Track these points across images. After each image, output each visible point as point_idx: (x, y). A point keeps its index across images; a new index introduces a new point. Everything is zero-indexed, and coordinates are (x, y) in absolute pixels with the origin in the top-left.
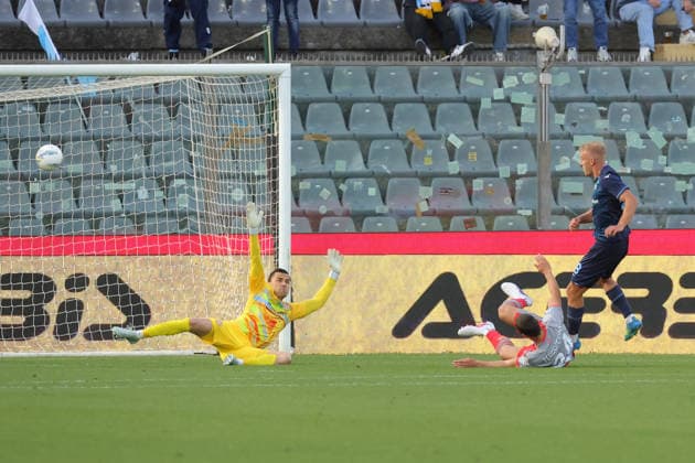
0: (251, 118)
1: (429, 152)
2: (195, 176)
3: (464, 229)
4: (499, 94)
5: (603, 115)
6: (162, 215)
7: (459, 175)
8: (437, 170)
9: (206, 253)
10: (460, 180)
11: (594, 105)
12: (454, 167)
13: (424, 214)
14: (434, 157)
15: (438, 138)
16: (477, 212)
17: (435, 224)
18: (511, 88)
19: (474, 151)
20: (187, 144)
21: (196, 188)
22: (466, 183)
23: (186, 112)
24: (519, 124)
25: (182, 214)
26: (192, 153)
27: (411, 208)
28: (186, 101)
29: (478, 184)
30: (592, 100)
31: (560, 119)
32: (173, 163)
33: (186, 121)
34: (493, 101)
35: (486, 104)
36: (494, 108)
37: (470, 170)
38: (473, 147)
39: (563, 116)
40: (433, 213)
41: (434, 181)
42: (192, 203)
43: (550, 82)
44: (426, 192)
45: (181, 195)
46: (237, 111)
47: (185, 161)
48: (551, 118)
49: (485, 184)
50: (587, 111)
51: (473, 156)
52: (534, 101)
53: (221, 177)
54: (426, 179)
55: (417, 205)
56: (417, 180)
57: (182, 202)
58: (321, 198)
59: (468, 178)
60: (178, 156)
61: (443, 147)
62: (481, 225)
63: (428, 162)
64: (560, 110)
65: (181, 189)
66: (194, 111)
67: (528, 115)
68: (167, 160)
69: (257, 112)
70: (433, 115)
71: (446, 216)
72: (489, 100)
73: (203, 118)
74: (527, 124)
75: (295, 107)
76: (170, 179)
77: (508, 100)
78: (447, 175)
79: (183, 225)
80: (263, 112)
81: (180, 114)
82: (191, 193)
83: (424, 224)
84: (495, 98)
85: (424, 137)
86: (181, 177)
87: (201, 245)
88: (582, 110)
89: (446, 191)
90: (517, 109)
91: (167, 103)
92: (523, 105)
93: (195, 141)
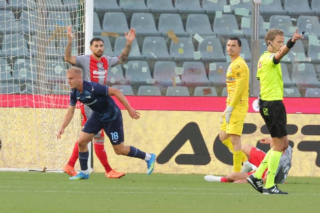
0: (68, 21)
1: (182, 45)
2: (31, 57)
3: (203, 95)
4: (227, 9)
5: (294, 24)
6: (10, 82)
7: (201, 60)
8: (187, 57)
9: (37, 107)
10: (201, 64)
11: (288, 17)
12: (198, 55)
13: (178, 85)
14: (185, 49)
15: (188, 36)
16: (212, 84)
17: (185, 92)
18: (235, 6)
19: (210, 45)
20: (26, 37)
21: (31, 65)
22: (205, 65)
23: (26, 16)
24: (240, 29)
25: (23, 82)
26: (30, 43)
27: (169, 80)
28: (26, 9)
29: (213, 67)
30: (288, 14)
31: (266, 25)
32: (17, 48)
33: (26, 22)
34: (223, 13)
35: (219, 15)
36: (224, 18)
37: (208, 57)
38: (210, 43)
39: (268, 24)
40: (184, 84)
41: (185, 64)
42: (29, 74)
43: (260, 2)
44: (179, 70)
45: (22, 69)
46: (59, 16)
47: (24, 47)
48: (260, 25)
49: (218, 67)
50: (284, 21)
51: (210, 49)
52: (250, 13)
53: (48, 58)
54: (179, 62)
55: (173, 79)
56: (174, 63)
57: (23, 74)
58: (112, 73)
59: (206, 62)
60: (20, 44)
61: (191, 42)
62: (214, 92)
63: (181, 51)
64: (267, 20)
65: (22, 66)
66: (31, 16)
67: (246, 23)
68: (14, 46)
69: (72, 17)
70: (184, 21)
71: (192, 86)
72: (221, 12)
73: (37, 20)
74: (245, 28)
75: (96, 14)
76: (15, 59)
77: (233, 13)
78: (193, 60)
79: (23, 88)
80: (75, 17)
81: (22, 17)
82: (28, 68)
83: (178, 91)
84: (225, 12)
85: (178, 36)
86: (21, 57)
87: (34, 101)
88: (280, 20)
89: (192, 70)
90: (239, 19)
91: (14, 10)
92: (242, 16)
93: (31, 35)
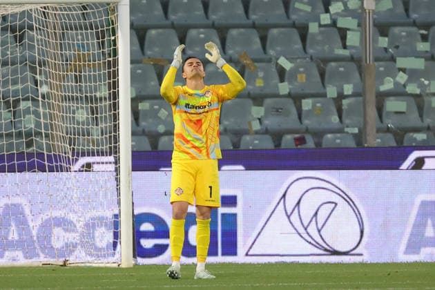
0: (93, 44)
1: (261, 74)
2: (40, 99)
3: (295, 147)
4: (325, 19)
5: (424, 38)
6: (9, 135)
7: (289, 95)
8: (267, 91)
9: (51, 170)
10: (290, 101)
11: (414, 29)
12: (284, 88)
13: (257, 133)
14: (265, 79)
15: (270, 61)
16: (307, 131)
17: (268, 144)
18: (337, 14)
19: (303, 72)
20: (33, 70)
21: (41, 110)
22: (295, 103)
23: (32, 39)
24: (345, 47)
25: (29, 134)
26: (38, 77)
27: (245, 126)
28: (31, 28)
29: (307, 104)
30: (414, 24)
31: (383, 42)
32: (20, 86)
33: (31, 47)
34: (320, 26)
35: (313, 28)
36: (321, 33)
37: (300, 91)
38: (302, 69)
39: (386, 39)
40: (266, 132)
41: (268, 101)
42: (38, 124)
43: (374, 8)
44: (258, 111)
45: (27, 116)
46: (80, 37)
47: (30, 84)
48: (375, 41)
49: (314, 105)
50: (409, 34)
51: (302, 78)
52: (359, 25)
53: (65, 99)
54: (258, 99)
55: (250, 123)
56: (250, 101)
57: (29, 123)
58: (160, 118)
59: (297, 98)
60: (24, 80)
61: (274, 70)
62: (310, 143)
63: (259, 83)
64: (384, 33)
65: (27, 111)
66: (39, 37)
67: (353, 39)
68: (15, 82)
69: (98, 39)
70: (264, 40)
71: (277, 136)
72: (317, 24)
73: (47, 44)
74: (353, 47)
75: (134, 33)
76: (17, 102)
77: (334, 23)
78: (277, 96)
79: (29, 144)
80: (103, 37)
81: (26, 40)
82: (37, 114)
83: (256, 142)
84: (322, 23)
85: (255, 61)
86: (27, 99)
87: (46, 163)
88: (404, 34)
89: (278, 111)
90: (343, 33)
91: (13, 30)
92: (349, 29)
93: (40, 66)
